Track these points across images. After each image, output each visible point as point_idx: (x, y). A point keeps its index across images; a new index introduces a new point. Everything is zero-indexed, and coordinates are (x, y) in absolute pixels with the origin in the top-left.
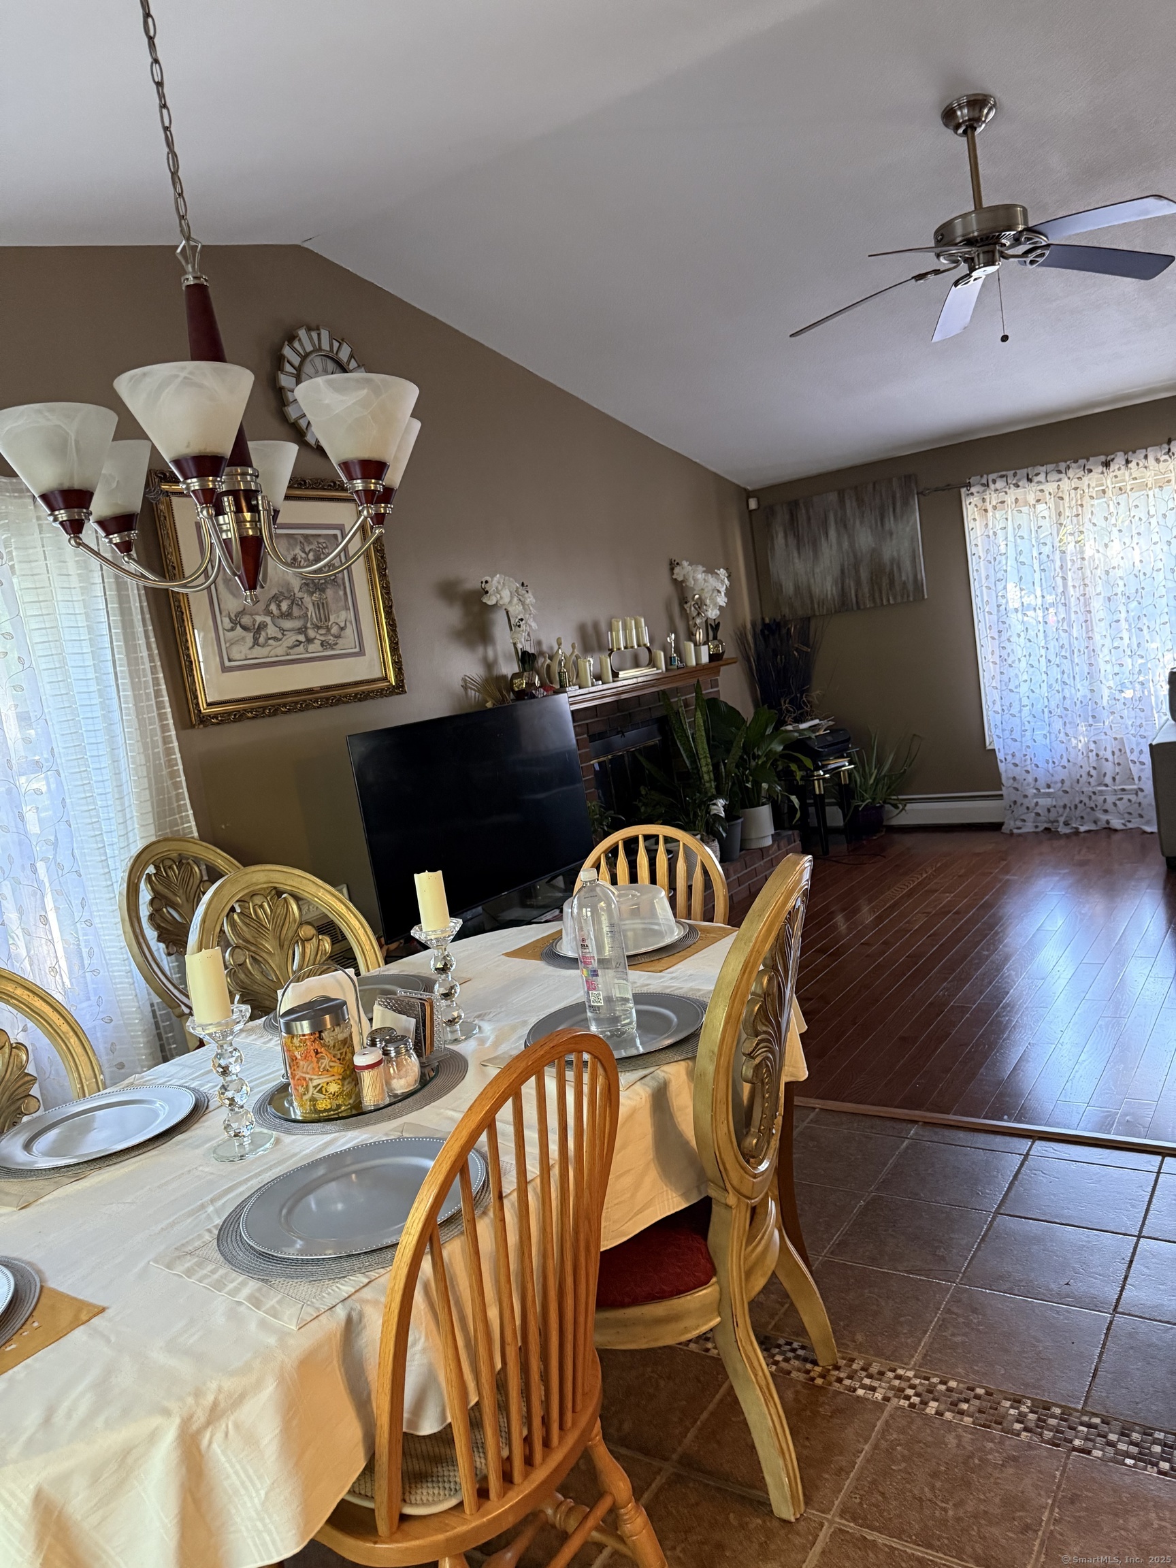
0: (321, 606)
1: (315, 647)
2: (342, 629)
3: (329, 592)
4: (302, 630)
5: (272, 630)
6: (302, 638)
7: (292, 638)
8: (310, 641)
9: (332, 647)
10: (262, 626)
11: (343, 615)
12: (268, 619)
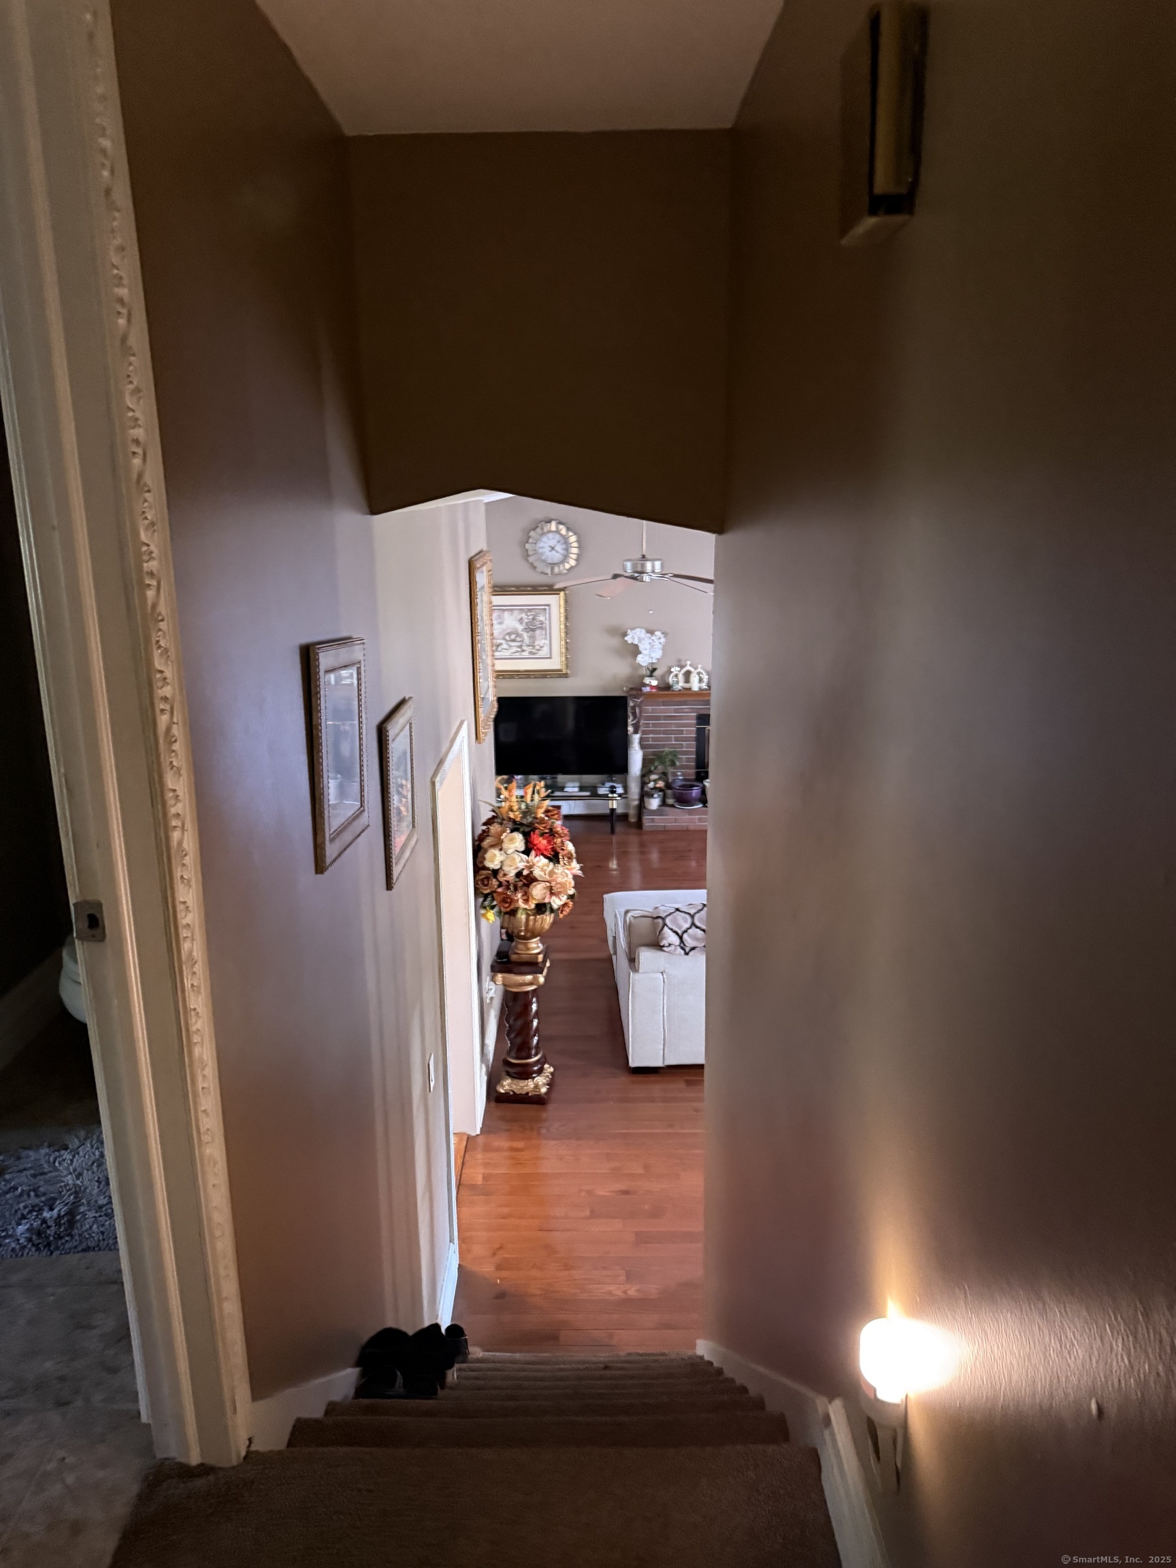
0: (533, 638)
1: (526, 654)
2: (542, 647)
3: (538, 632)
4: (520, 647)
5: (505, 646)
6: (519, 650)
7: (515, 649)
8: (523, 651)
9: (534, 654)
10: (500, 644)
11: (543, 641)
12: (503, 642)
